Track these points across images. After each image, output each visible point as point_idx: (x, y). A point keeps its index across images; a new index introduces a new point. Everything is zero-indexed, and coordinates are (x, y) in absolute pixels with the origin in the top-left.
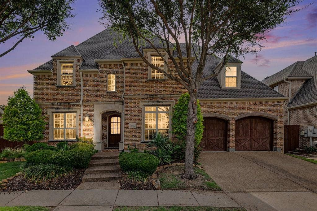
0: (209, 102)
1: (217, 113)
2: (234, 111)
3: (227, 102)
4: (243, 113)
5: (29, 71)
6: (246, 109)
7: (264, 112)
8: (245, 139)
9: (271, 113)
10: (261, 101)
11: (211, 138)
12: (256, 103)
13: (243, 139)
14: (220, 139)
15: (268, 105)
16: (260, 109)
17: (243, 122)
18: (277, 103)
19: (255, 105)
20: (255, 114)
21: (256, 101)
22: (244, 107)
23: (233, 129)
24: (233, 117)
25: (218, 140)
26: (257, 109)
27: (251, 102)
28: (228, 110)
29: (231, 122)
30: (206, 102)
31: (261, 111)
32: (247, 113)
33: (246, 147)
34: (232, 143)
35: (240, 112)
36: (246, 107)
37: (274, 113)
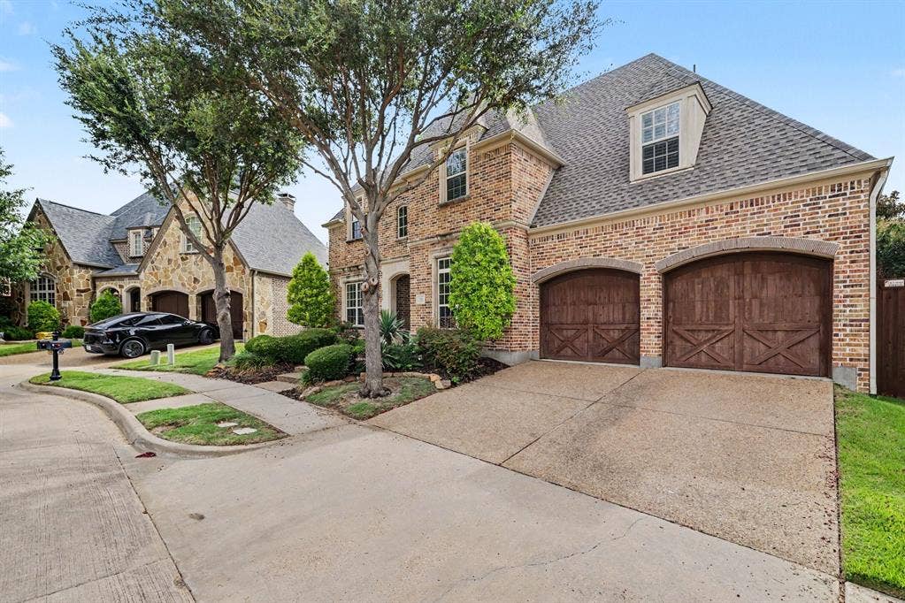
0: (581, 229)
1: (602, 257)
2: (652, 244)
3: (631, 219)
4: (684, 248)
5: (323, 226)
6: (694, 233)
7: (770, 233)
8: (713, 330)
9: (799, 234)
10: (754, 197)
11: (603, 327)
12: (732, 208)
13: (707, 331)
14: (627, 328)
15: (788, 207)
16: (750, 225)
17: (703, 276)
18: (833, 190)
19: (727, 214)
20: (730, 247)
21: (734, 200)
22: (685, 228)
23: (649, 300)
24: (650, 263)
25: (623, 331)
26: (735, 229)
27: (713, 206)
28: (634, 245)
29: (644, 279)
30: (571, 231)
31: (756, 231)
32: (698, 245)
33: (716, 357)
34: (650, 342)
35: (672, 246)
36: (693, 227)
37: (815, 232)
